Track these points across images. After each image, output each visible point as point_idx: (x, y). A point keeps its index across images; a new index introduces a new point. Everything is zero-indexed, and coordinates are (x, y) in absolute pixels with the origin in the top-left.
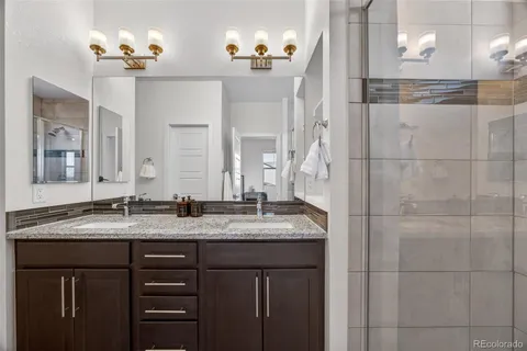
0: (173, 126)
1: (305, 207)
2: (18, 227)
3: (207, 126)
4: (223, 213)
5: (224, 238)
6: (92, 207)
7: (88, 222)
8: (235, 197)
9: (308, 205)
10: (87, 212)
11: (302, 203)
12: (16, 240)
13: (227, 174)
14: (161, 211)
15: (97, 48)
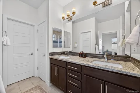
0: (81, 33)
1: (130, 59)
2: (51, 56)
3: (90, 32)
4: (92, 57)
5: (89, 66)
6: (63, 53)
7: (62, 56)
8: (99, 52)
9: (132, 58)
10: (62, 54)
11: (129, 57)
12: (51, 58)
13: (97, 45)
14: (75, 55)
15: (63, 18)
